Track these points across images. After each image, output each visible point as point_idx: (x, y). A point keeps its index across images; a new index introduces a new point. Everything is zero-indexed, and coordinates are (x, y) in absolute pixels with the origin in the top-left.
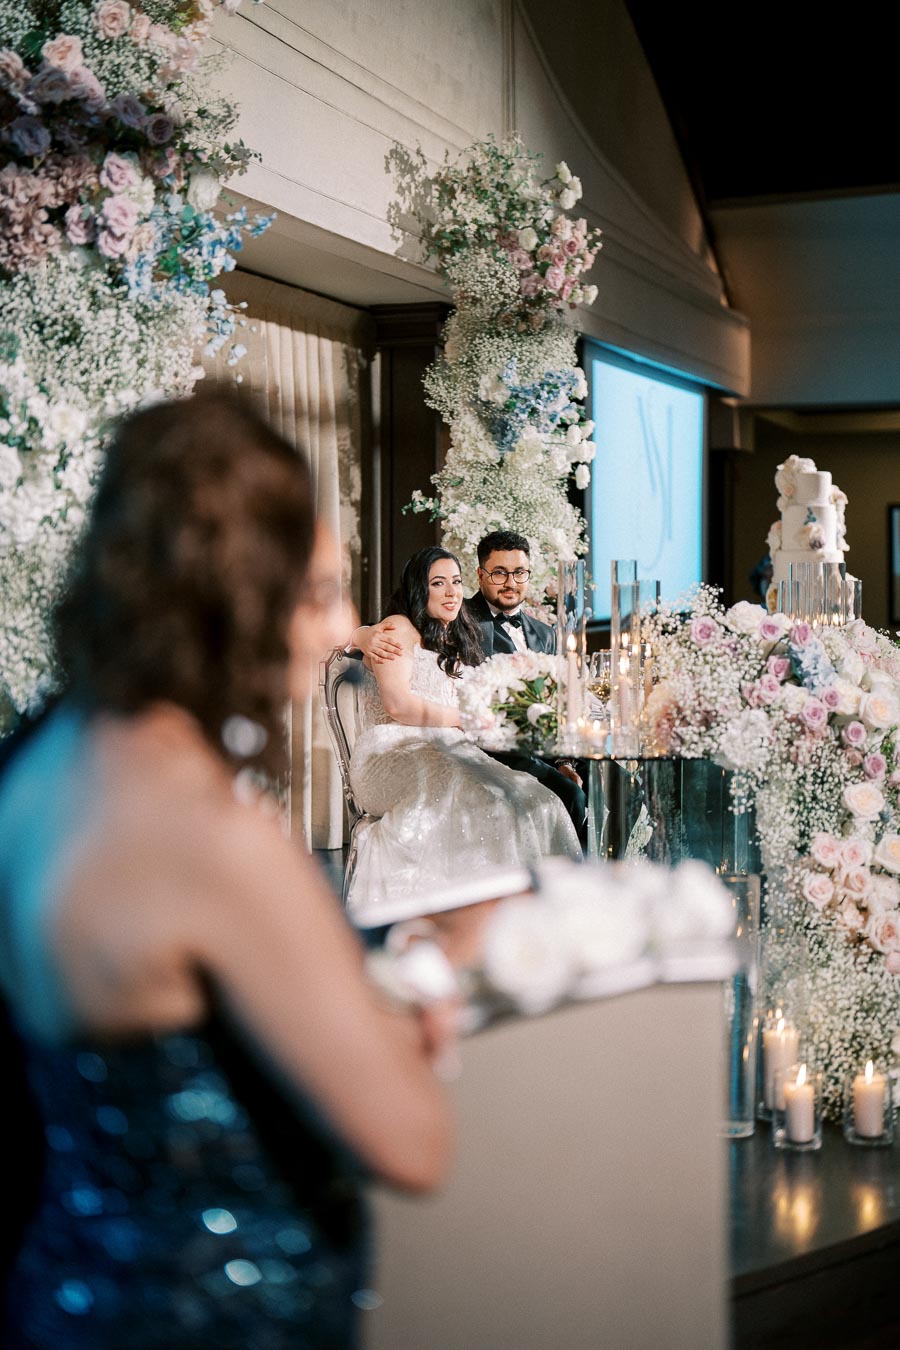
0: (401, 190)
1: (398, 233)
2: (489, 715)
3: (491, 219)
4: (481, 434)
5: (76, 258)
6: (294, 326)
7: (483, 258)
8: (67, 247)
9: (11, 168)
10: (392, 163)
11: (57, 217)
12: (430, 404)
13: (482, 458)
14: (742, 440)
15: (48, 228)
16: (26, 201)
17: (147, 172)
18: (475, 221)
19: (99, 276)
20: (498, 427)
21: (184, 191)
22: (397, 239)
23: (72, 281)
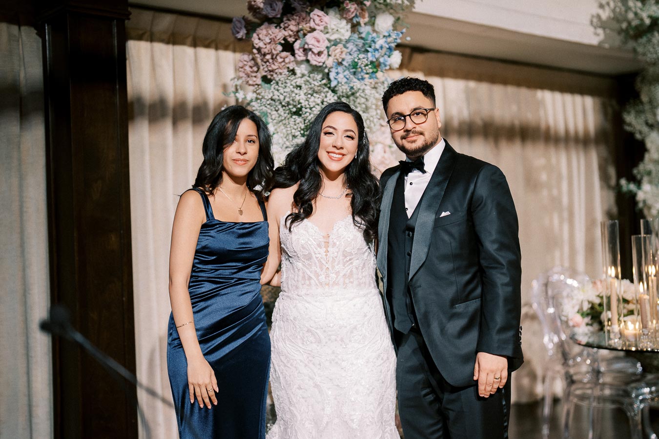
1: (600, 31)
2: (578, 318)
5: (304, 68)
8: (299, 63)
9: (265, 26)
11: (288, 47)
12: (628, 128)
15: (284, 54)
16: (269, 41)
17: (341, 16)
18: (650, 17)
21: (370, 24)
22: (598, 35)
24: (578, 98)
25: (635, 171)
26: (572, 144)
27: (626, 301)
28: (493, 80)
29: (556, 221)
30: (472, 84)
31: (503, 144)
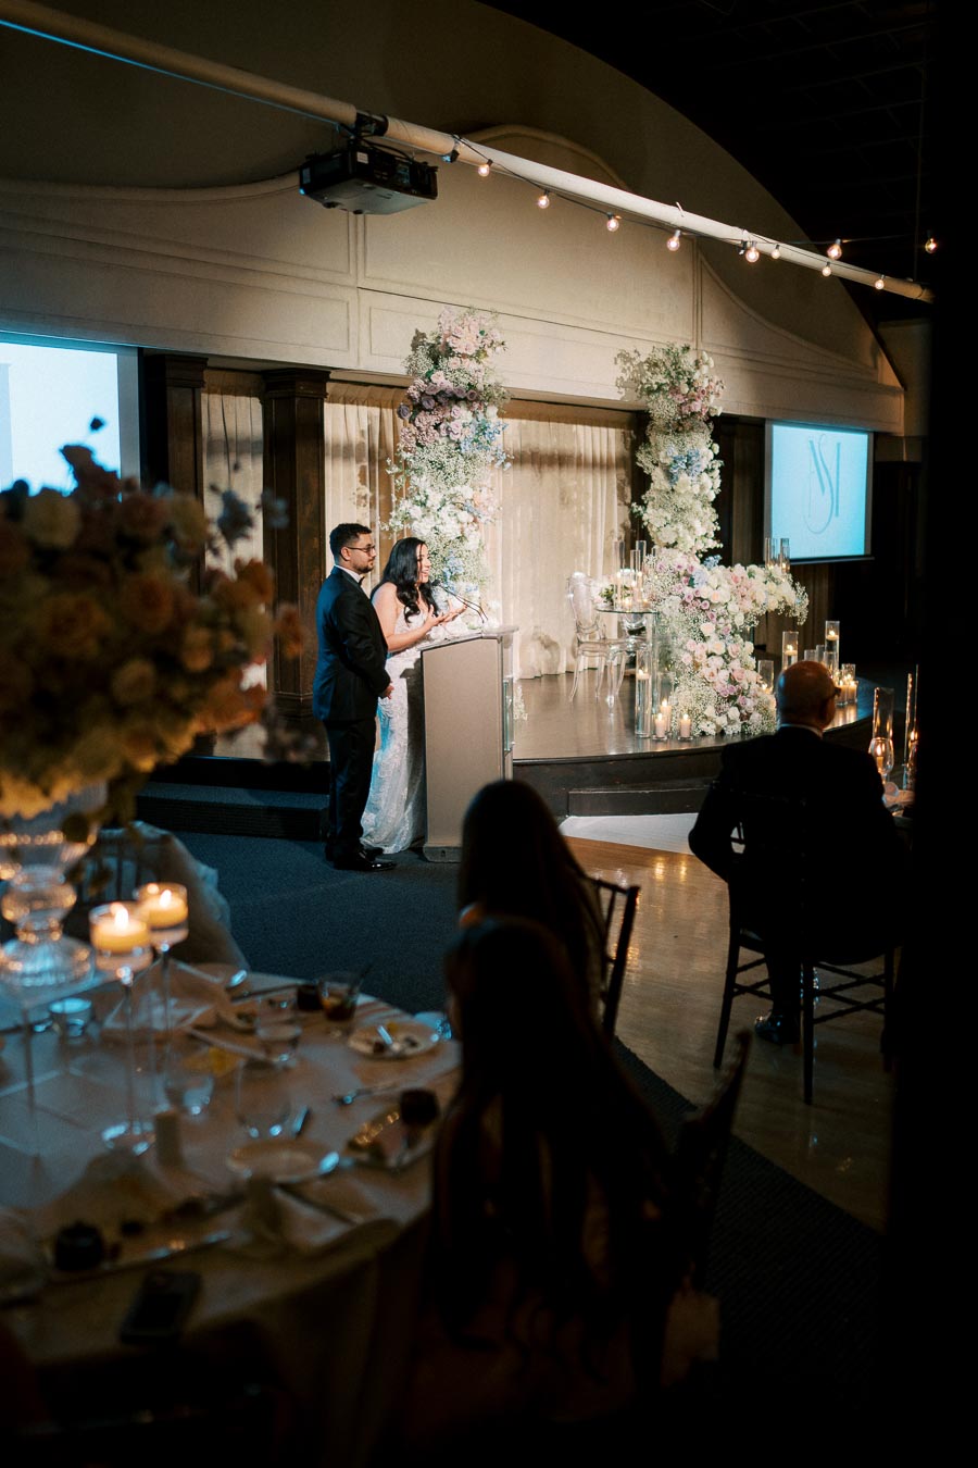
0: (624, 371)
1: (622, 390)
3: (667, 381)
4: (662, 477)
5: (444, 440)
6: (591, 424)
7: (661, 398)
8: (441, 436)
9: (422, 413)
10: (619, 361)
11: (437, 427)
13: (663, 488)
14: (907, 457)
15: (434, 431)
16: (425, 422)
17: (469, 408)
18: (657, 383)
19: (453, 446)
20: (670, 476)
21: (484, 412)
22: (622, 393)
23: (442, 448)
24: (604, 430)
25: (643, 497)
26: (598, 469)
27: (626, 588)
28: (539, 418)
29: (583, 532)
30: (524, 422)
31: (545, 468)
